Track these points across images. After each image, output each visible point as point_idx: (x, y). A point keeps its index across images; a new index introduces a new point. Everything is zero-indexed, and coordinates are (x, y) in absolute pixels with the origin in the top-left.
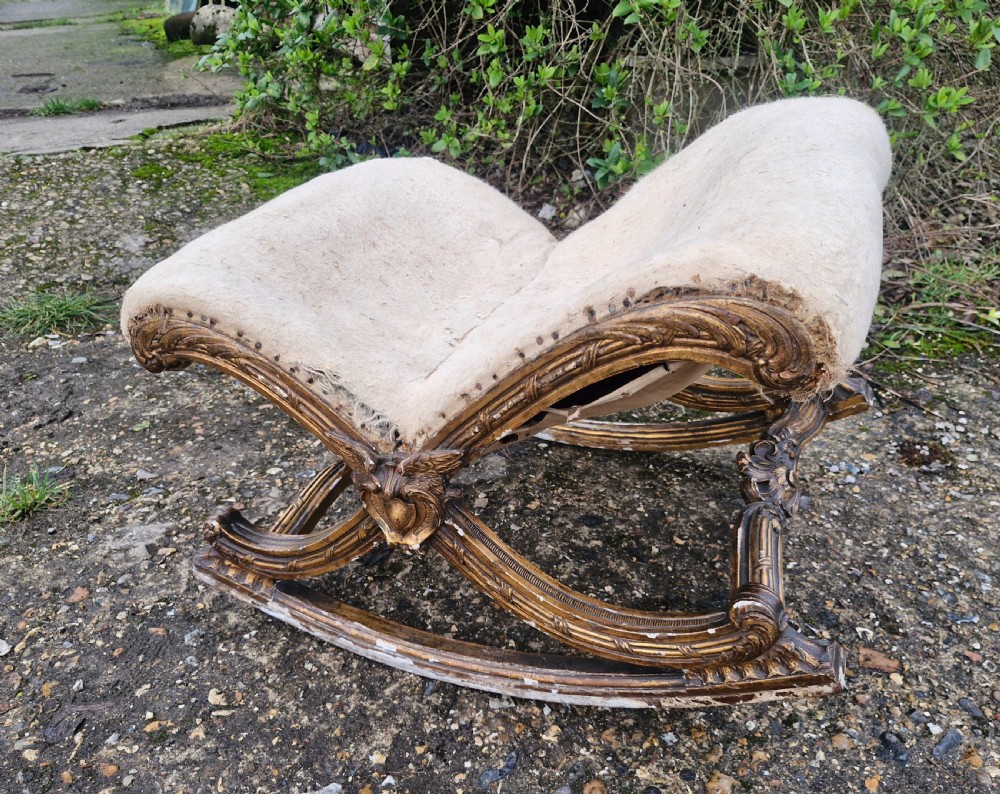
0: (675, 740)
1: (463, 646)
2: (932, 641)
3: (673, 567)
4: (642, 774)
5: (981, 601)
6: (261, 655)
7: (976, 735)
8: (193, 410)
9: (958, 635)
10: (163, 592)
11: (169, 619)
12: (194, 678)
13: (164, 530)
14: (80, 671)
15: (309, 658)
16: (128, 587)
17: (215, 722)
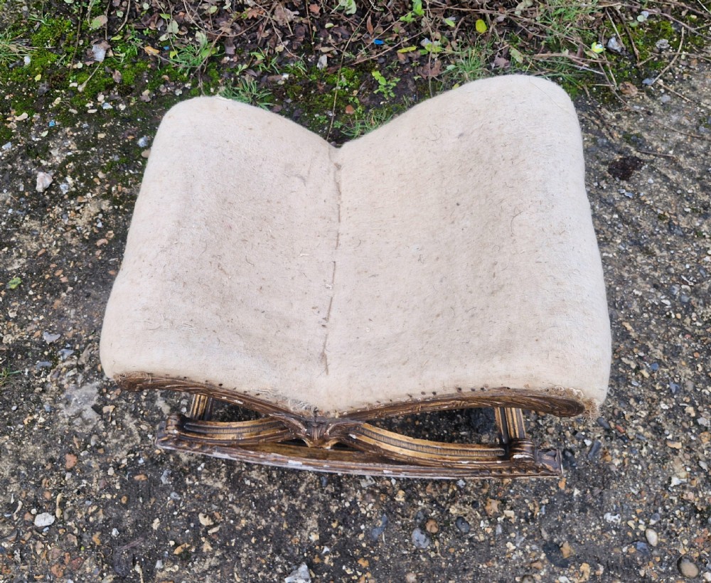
0: (464, 484)
4: (453, 510)
7: (607, 441)
8: (46, 256)
10: (126, 445)
11: (141, 466)
12: (184, 508)
13: (96, 390)
14: (108, 520)
15: (245, 477)
16: (100, 447)
17: (213, 537)
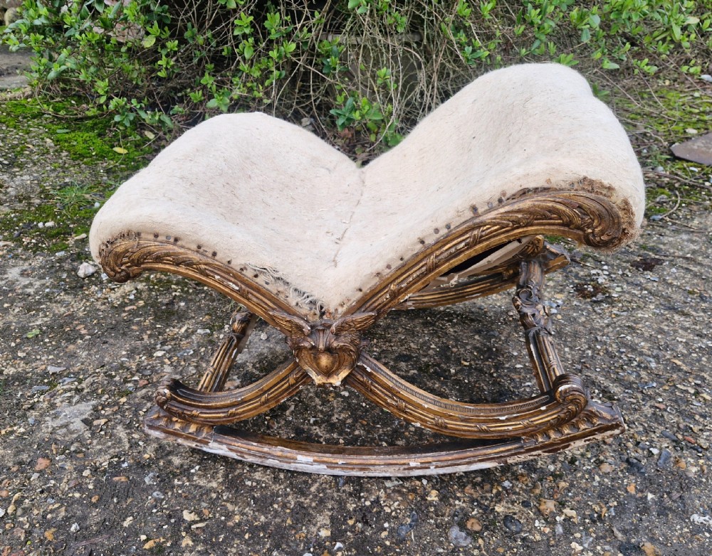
0: (511, 485)
1: (360, 449)
2: (635, 401)
3: (468, 380)
4: (499, 509)
5: (653, 373)
6: (210, 482)
7: (677, 451)
8: (72, 316)
9: (648, 395)
10: (111, 451)
11: (124, 469)
12: (166, 506)
13: (91, 407)
14: (70, 518)
15: (246, 478)
16: (81, 452)
17: (197, 532)
